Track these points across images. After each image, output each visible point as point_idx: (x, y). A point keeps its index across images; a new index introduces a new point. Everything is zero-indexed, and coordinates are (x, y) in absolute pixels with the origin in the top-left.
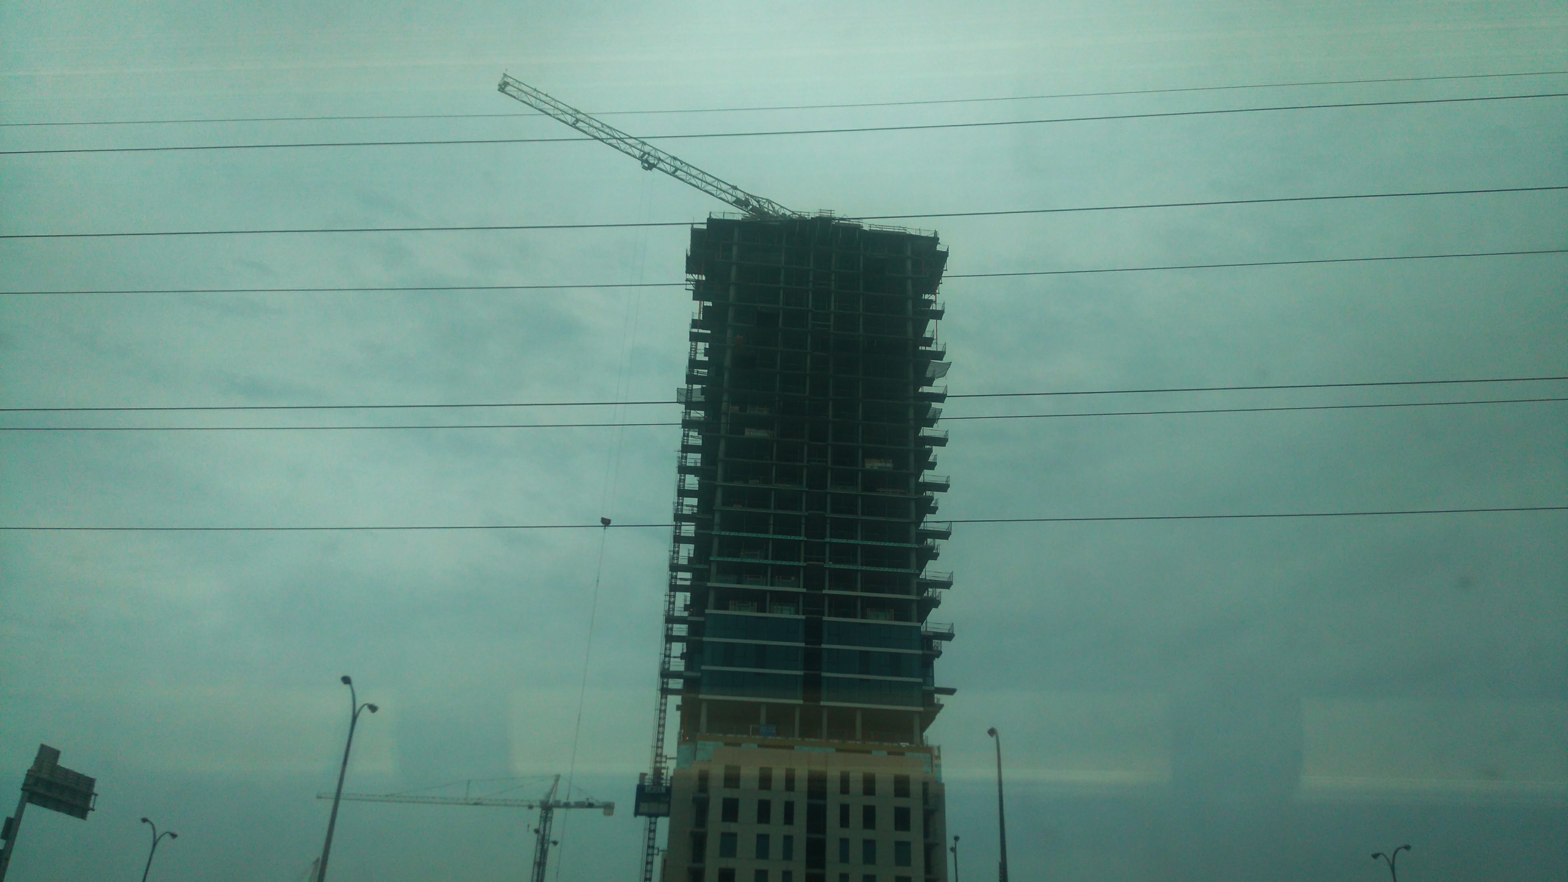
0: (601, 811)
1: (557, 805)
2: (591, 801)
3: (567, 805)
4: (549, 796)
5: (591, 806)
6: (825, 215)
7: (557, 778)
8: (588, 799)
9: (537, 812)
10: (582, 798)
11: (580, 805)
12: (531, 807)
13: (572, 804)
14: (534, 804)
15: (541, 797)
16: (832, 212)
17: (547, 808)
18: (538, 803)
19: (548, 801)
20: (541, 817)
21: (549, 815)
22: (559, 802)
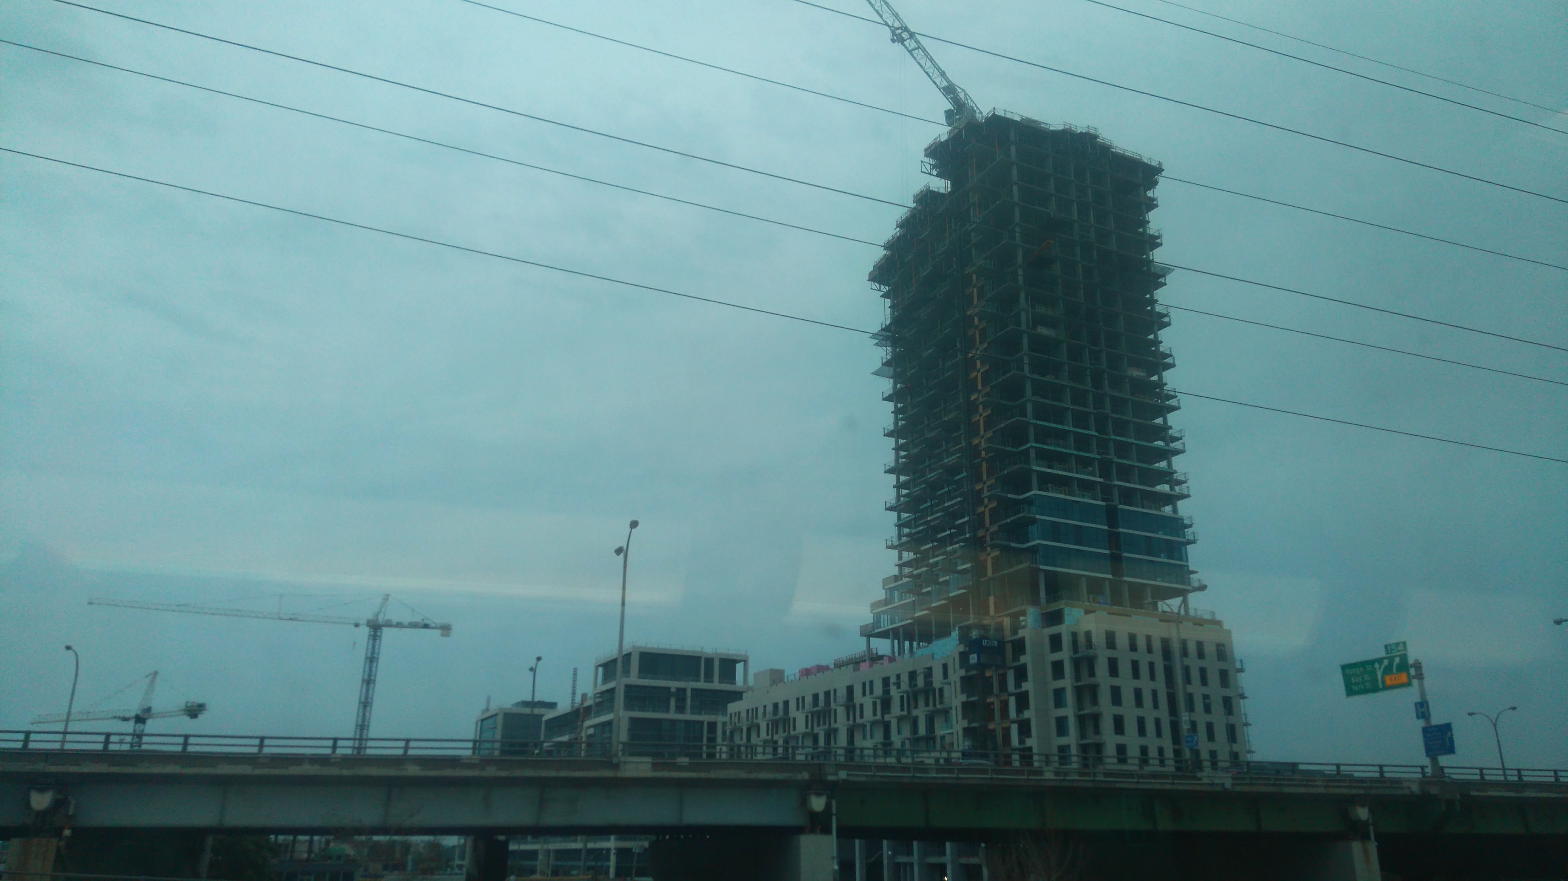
0: (439, 632)
1: (389, 624)
2: (426, 622)
3: (399, 625)
4: (377, 615)
5: (426, 626)
6: (1092, 132)
7: (386, 597)
8: (423, 620)
9: (365, 631)
10: (417, 619)
11: (414, 625)
12: (357, 625)
13: (406, 624)
14: (361, 622)
15: (370, 616)
16: (1097, 130)
17: (375, 628)
18: (365, 622)
19: (377, 620)
20: (370, 636)
21: (379, 634)
22: (390, 621)
